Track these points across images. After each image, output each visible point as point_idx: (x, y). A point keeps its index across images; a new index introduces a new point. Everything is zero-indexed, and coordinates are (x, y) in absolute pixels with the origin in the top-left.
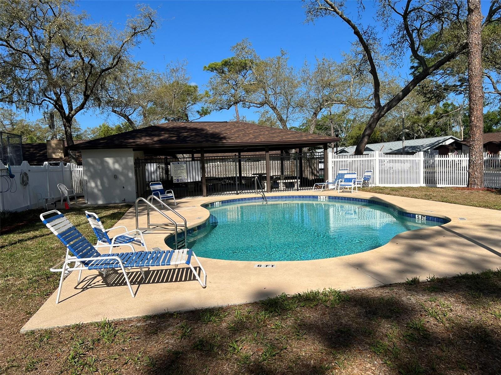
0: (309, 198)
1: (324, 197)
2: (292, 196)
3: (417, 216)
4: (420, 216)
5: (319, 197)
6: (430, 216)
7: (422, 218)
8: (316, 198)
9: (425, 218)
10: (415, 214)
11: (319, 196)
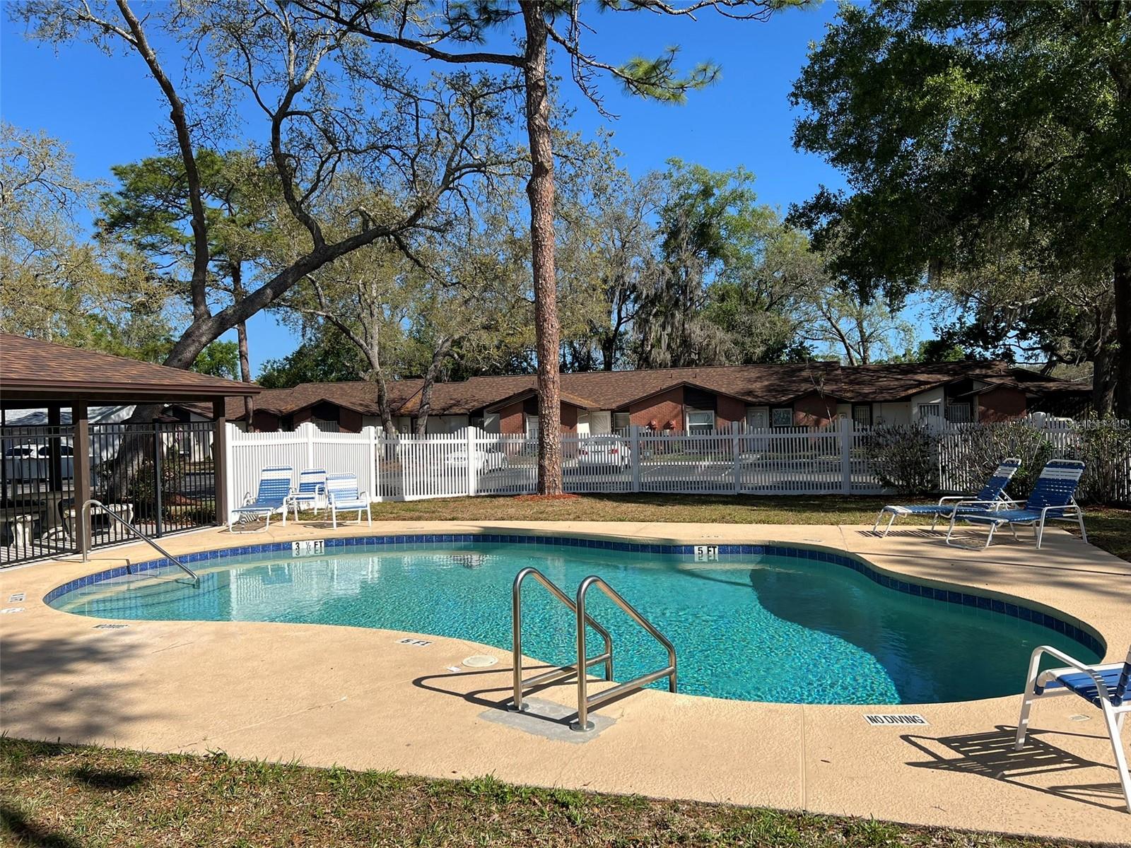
0: (264, 551)
1: (312, 543)
2: (211, 552)
3: (696, 548)
4: (705, 549)
5: (294, 546)
6: (727, 545)
7: (709, 551)
8: (284, 549)
9: (716, 550)
10: (693, 546)
11: (294, 544)
